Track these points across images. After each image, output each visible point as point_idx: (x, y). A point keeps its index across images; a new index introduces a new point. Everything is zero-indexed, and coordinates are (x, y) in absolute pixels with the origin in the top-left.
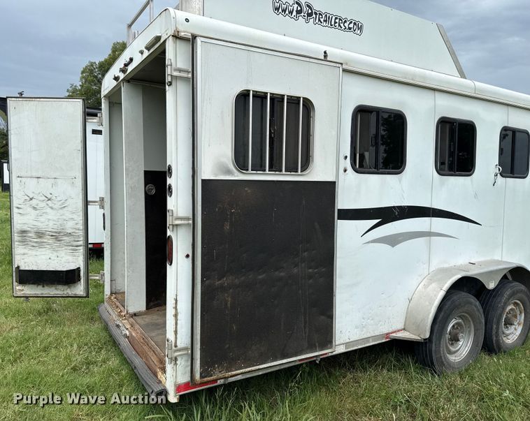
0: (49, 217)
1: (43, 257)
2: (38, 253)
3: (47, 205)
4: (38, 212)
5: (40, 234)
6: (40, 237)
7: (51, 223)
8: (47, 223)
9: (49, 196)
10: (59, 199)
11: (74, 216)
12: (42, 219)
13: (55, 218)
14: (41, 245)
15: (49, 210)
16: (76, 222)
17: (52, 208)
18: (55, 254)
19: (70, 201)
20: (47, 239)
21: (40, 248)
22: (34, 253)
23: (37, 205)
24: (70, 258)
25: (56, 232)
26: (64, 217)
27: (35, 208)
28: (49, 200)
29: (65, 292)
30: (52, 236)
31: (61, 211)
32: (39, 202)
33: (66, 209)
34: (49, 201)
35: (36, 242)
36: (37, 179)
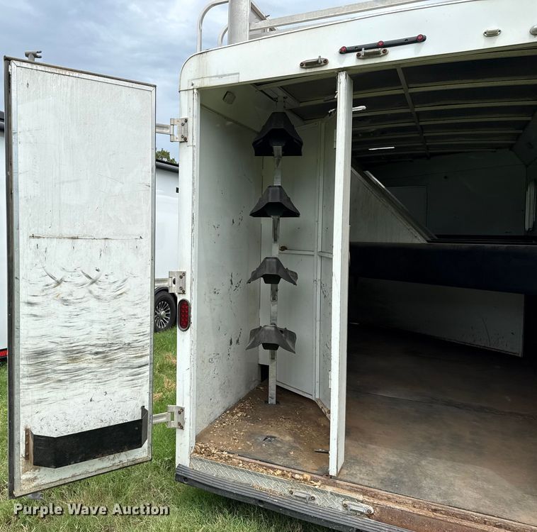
0: (95, 317)
1: (79, 400)
2: (69, 394)
3: (90, 292)
4: (71, 308)
5: (74, 354)
6: (74, 360)
7: (96, 329)
8: (88, 329)
9: (94, 275)
10: (112, 279)
11: (137, 311)
12: (79, 322)
13: (104, 317)
14: (74, 375)
15: (93, 303)
16: (140, 320)
17: (98, 298)
18: (102, 388)
19: (131, 283)
20: (89, 362)
21: (75, 381)
22: (60, 394)
23: (71, 295)
24: (127, 391)
25: (104, 346)
26: (119, 314)
27: (65, 302)
28: (94, 282)
29: (117, 461)
30: (97, 353)
31: (115, 303)
32: (75, 289)
33: (122, 298)
34: (94, 285)
35: (66, 372)
36: (71, 241)
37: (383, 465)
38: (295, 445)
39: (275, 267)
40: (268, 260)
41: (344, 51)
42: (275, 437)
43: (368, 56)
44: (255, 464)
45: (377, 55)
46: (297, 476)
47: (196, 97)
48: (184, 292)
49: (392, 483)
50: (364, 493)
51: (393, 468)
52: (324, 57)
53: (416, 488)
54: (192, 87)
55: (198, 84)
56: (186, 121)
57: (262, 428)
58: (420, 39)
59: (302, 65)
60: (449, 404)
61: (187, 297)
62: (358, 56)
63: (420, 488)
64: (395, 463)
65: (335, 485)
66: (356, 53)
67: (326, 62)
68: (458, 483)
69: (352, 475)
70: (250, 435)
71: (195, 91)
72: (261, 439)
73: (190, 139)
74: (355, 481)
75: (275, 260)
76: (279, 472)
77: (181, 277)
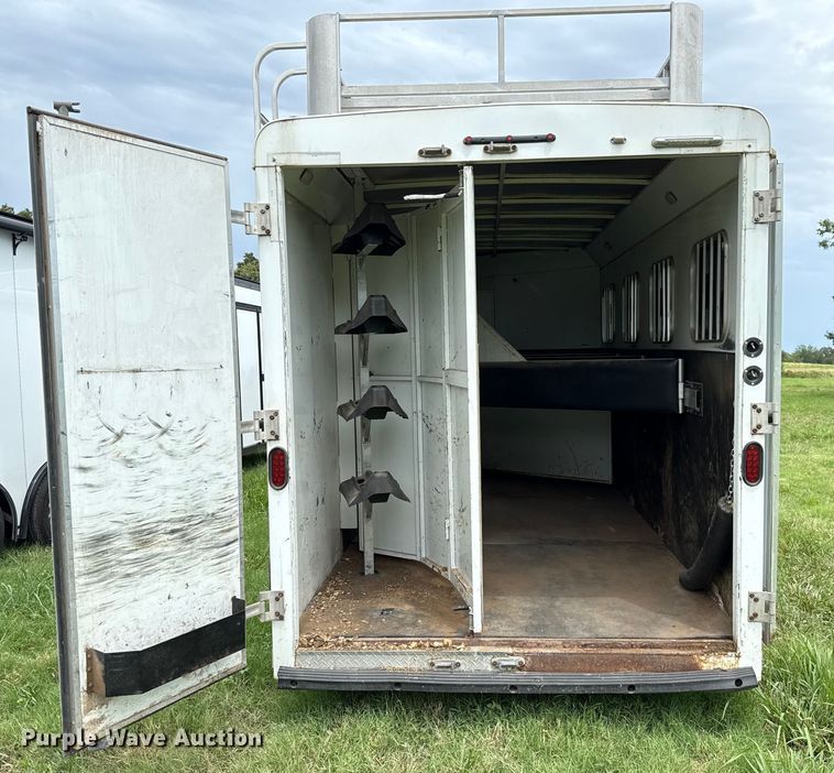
0: (168, 481)
1: (154, 599)
2: (141, 591)
3: (161, 446)
4: (137, 471)
5: (143, 537)
6: (144, 544)
7: (171, 495)
8: (160, 500)
9: (164, 422)
10: (187, 426)
11: (222, 468)
12: (148, 490)
13: (179, 481)
14: (145, 566)
15: (165, 462)
16: (225, 481)
17: (171, 454)
18: (182, 579)
19: (212, 429)
20: (164, 545)
21: (147, 574)
22: (129, 594)
23: (135, 452)
24: (214, 580)
25: (182, 520)
26: (199, 474)
27: (128, 462)
28: (164, 432)
29: (205, 675)
30: (173, 532)
31: (193, 460)
32: (139, 443)
33: (202, 452)
34: (165, 436)
35: (135, 561)
36: (131, 375)
37: (520, 614)
38: (418, 612)
39: (384, 397)
40: (375, 389)
41: (470, 142)
42: (392, 609)
43: (497, 151)
44: (382, 641)
45: (505, 150)
46: (436, 644)
47: (280, 177)
48: (277, 438)
49: (538, 629)
50: (512, 645)
51: (531, 614)
52: (448, 146)
53: (561, 629)
54: (274, 164)
55: (282, 161)
56: (268, 207)
57: (371, 603)
58: (549, 139)
59: (421, 152)
60: (559, 542)
61: (282, 444)
62: (486, 149)
63: (565, 628)
64: (531, 610)
65: (480, 643)
66: (483, 146)
67: (449, 152)
68: (597, 616)
69: (494, 629)
70: (362, 613)
71: (278, 169)
72: (377, 614)
73: (274, 232)
74: (501, 634)
75: (383, 389)
76: (414, 644)
77: (272, 418)
